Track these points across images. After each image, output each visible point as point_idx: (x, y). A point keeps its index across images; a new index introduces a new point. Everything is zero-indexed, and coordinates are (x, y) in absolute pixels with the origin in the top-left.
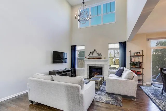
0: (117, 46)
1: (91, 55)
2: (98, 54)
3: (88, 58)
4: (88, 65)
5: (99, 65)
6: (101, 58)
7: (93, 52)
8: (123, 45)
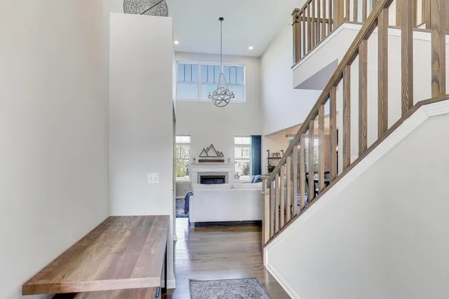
1: (204, 154)
2: (217, 153)
3: (200, 161)
4: (198, 173)
5: (219, 173)
6: (223, 161)
7: (208, 149)
8: (257, 140)
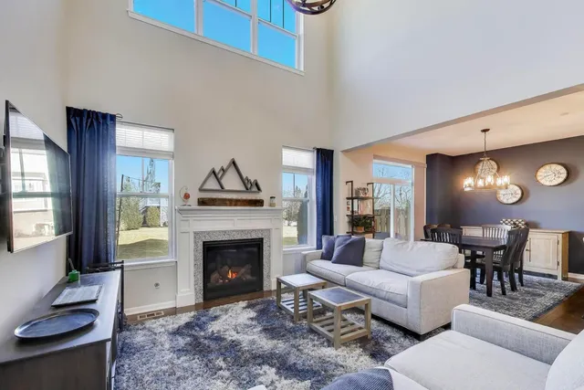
0: (307, 160)
1: (212, 185)
4: (196, 234)
5: (249, 231)
7: (223, 171)
